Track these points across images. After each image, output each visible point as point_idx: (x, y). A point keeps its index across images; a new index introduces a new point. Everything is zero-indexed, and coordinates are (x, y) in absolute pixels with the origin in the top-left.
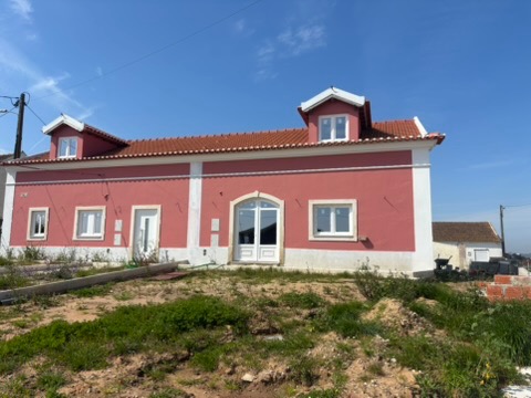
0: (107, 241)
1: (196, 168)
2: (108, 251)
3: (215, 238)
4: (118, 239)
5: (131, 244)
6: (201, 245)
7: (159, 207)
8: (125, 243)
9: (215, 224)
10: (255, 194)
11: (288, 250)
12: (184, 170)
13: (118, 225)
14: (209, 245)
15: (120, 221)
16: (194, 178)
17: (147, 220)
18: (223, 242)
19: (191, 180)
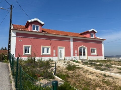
0: (52, 55)
1: (71, 39)
2: (52, 58)
3: (76, 54)
4: (54, 55)
5: (58, 56)
6: (74, 56)
7: (64, 47)
8: (56, 56)
9: (76, 51)
10: (83, 46)
11: (88, 57)
12: (69, 39)
13: (54, 51)
14: (75, 56)
15: (55, 50)
16: (71, 41)
17: (61, 50)
18: (78, 55)
19: (71, 42)
